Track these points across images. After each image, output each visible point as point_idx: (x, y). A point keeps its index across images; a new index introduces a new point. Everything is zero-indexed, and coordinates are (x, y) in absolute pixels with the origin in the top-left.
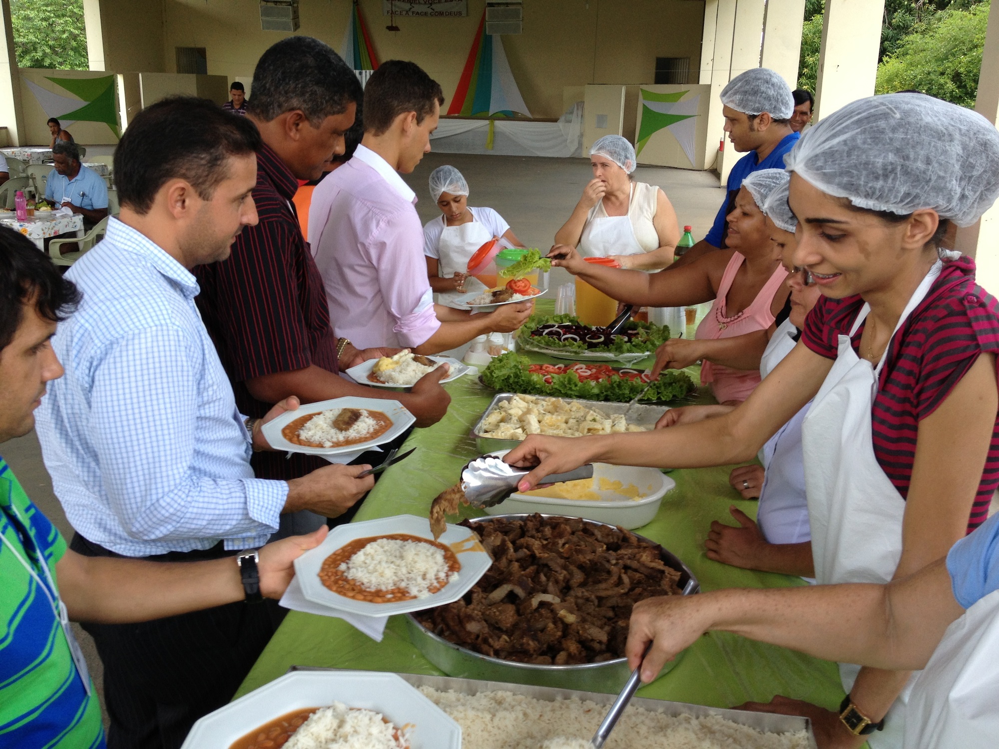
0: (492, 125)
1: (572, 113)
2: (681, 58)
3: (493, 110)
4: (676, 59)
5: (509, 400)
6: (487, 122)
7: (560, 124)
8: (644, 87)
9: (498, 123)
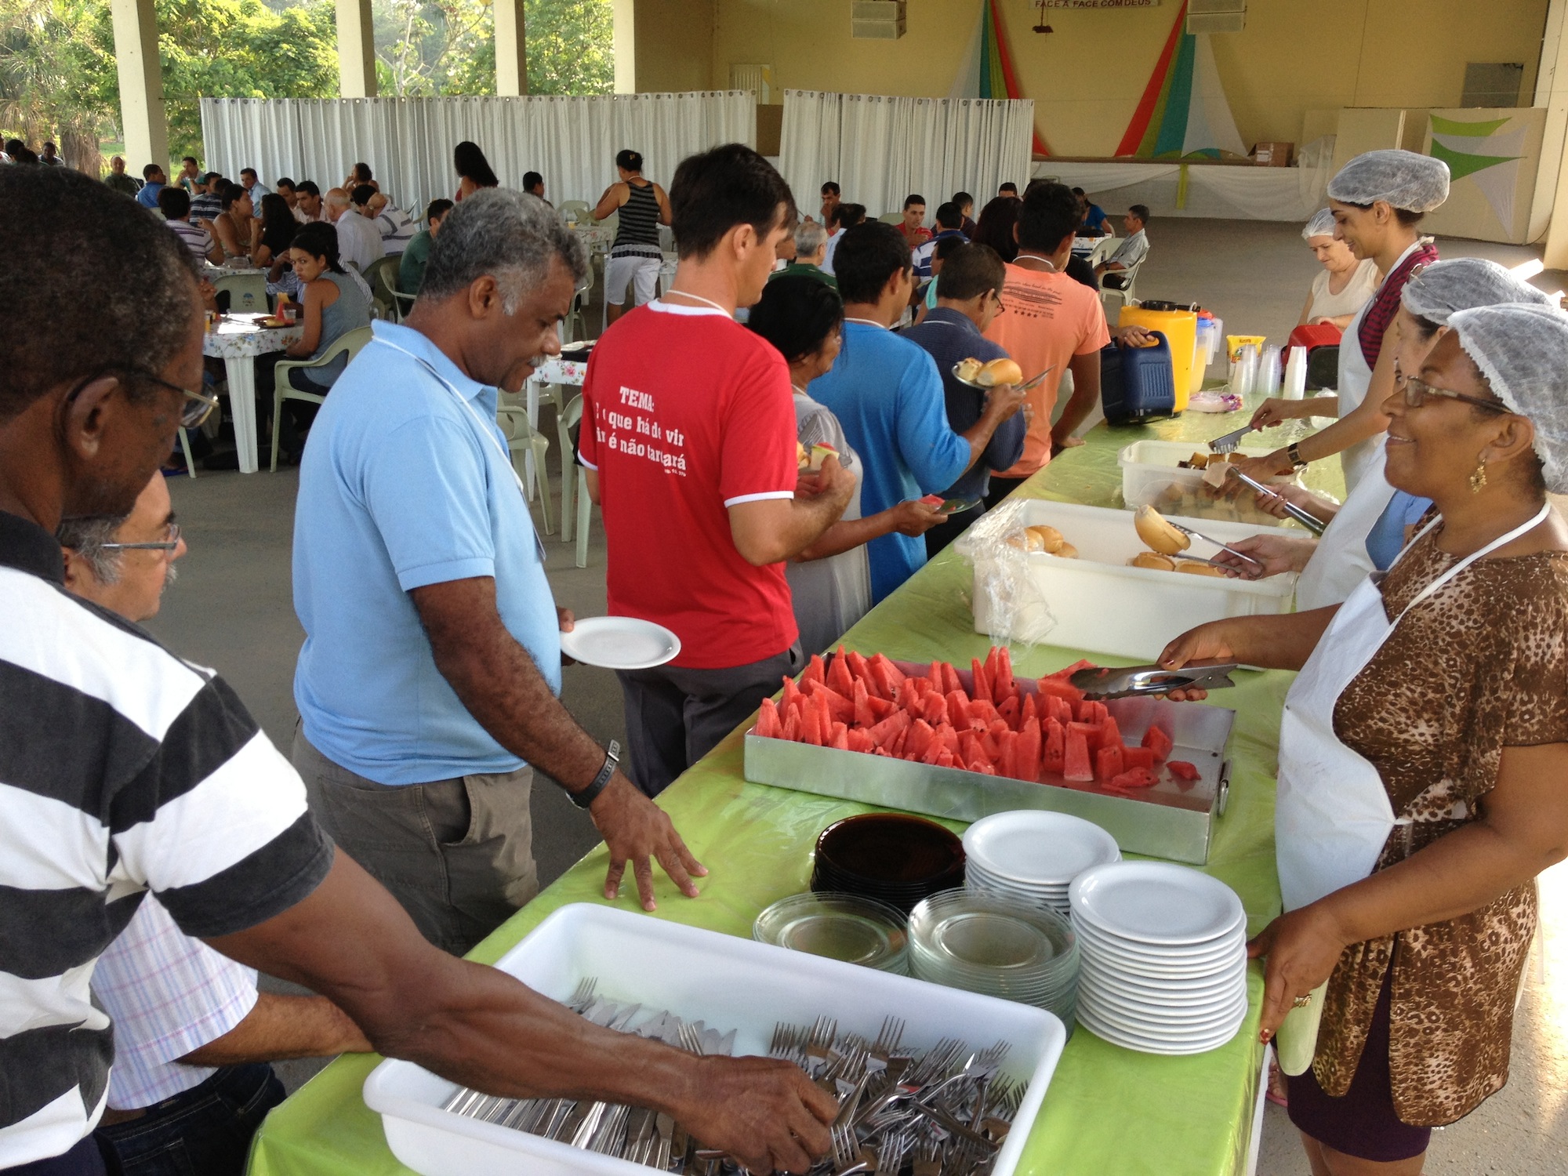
0: (1184, 172)
1: (1316, 152)
3: (1188, 147)
6: (1176, 167)
7: (1299, 171)
8: (1436, 113)
9: (1195, 170)
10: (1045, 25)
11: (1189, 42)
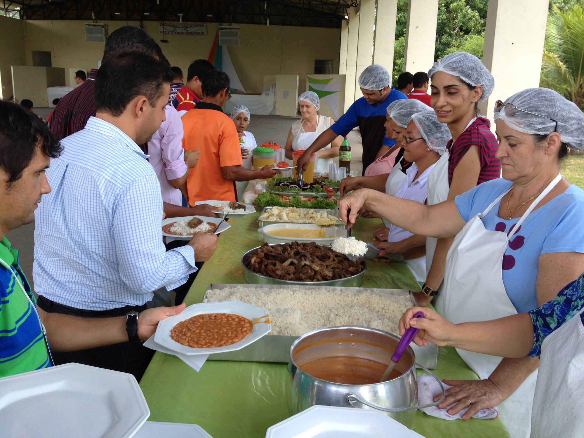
1: (269, 90)
2: (329, 60)
4: (326, 61)
5: (271, 209)
7: (263, 97)
8: (309, 76)
10: (165, 39)
11: (220, 48)
